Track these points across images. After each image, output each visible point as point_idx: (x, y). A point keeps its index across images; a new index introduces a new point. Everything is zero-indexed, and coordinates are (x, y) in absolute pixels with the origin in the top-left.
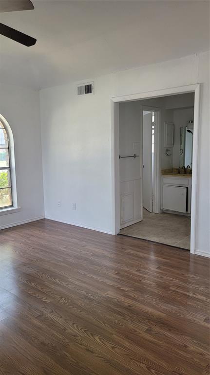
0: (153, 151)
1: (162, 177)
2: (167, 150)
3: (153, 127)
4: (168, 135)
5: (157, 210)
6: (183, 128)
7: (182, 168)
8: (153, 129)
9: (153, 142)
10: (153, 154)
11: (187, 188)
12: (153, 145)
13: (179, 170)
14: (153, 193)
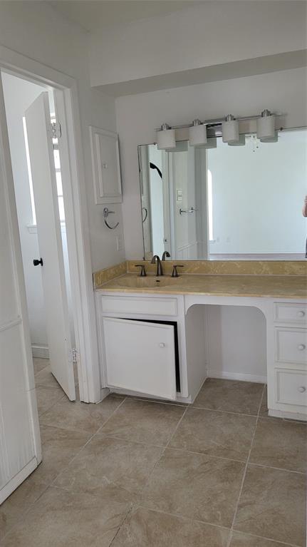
0: (62, 216)
1: (97, 293)
2: (106, 213)
3: (55, 141)
4: (103, 166)
5: (90, 393)
6: (143, 148)
7: (153, 262)
8: (54, 147)
9: (60, 191)
10: (63, 225)
11: (175, 324)
12: (61, 201)
13: (143, 266)
14: (74, 346)
